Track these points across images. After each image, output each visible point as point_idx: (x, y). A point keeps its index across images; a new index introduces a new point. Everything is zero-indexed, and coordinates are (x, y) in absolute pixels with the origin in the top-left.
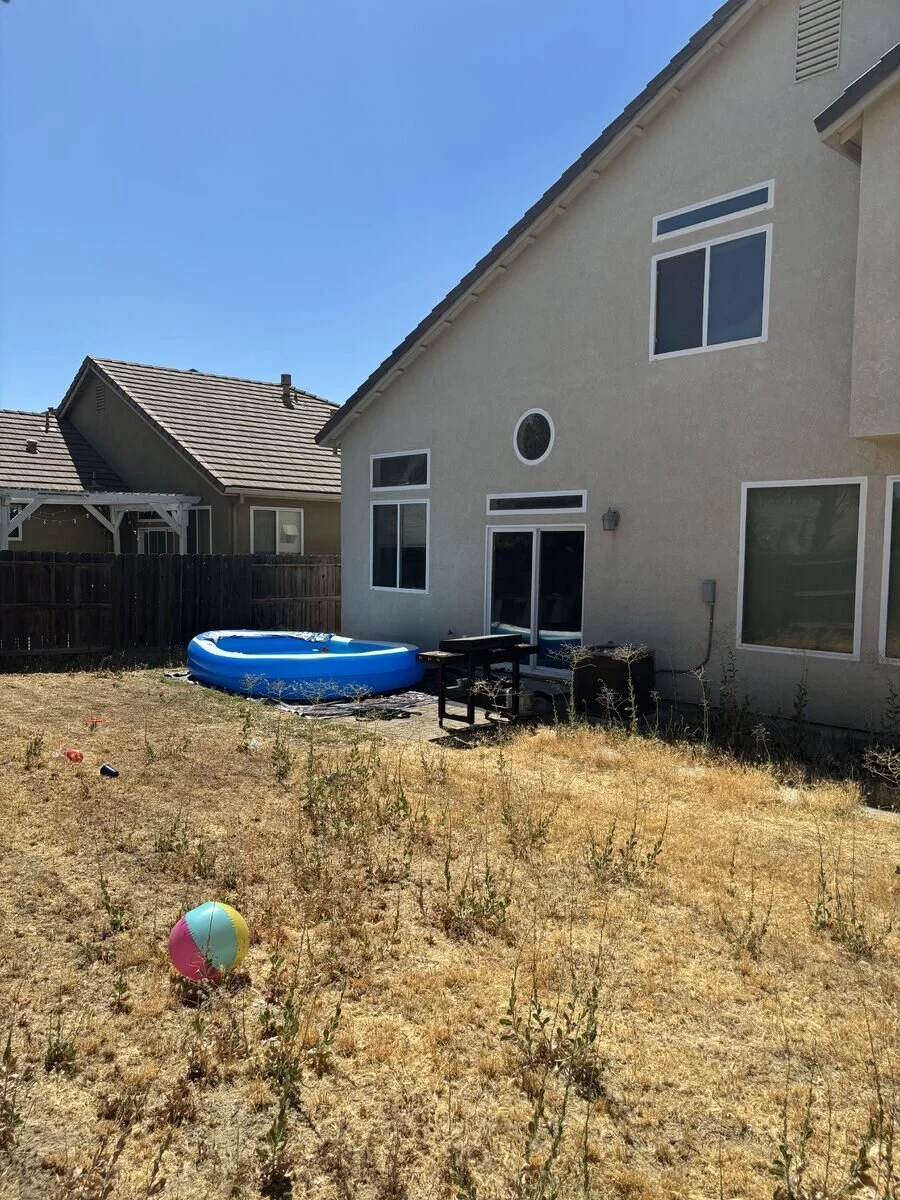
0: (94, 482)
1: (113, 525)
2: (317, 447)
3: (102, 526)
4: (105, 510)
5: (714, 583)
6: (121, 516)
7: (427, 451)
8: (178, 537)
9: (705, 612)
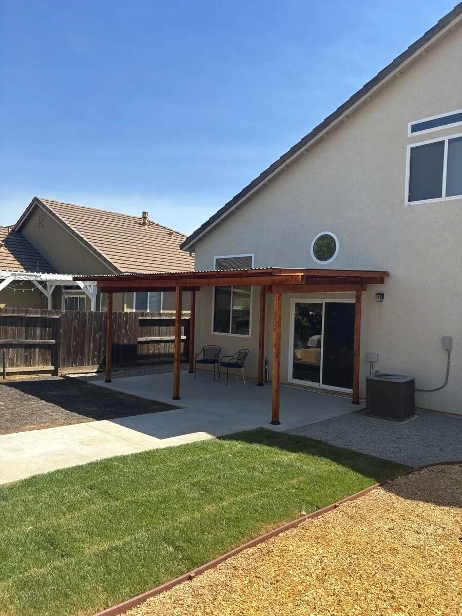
0: (37, 268)
1: (48, 294)
2: (181, 251)
3: (42, 293)
4: (43, 283)
5: (451, 338)
6: (53, 288)
7: (253, 255)
8: (90, 300)
9: (444, 355)
